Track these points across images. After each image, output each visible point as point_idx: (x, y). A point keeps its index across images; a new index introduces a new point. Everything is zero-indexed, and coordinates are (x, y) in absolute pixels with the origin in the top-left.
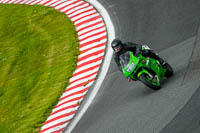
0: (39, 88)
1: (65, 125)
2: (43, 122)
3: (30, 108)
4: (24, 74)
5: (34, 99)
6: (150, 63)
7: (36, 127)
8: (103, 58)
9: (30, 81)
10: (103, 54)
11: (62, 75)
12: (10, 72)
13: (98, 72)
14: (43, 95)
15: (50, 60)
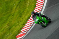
0: (25, 13)
1: (32, 24)
2: (26, 23)
3: (22, 19)
4: (20, 9)
5: (23, 16)
6: (43, 19)
7: (24, 25)
8: (44, 4)
9: (22, 11)
10: (43, 3)
11: (32, 9)
12: (16, 8)
13: (42, 8)
14: (26, 15)
15: (28, 5)
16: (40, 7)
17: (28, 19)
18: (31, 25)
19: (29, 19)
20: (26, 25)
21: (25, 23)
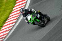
16: (22, 4)
17: (5, 21)
18: (10, 30)
19: (7, 21)
20: (2, 29)
21: (2, 27)
